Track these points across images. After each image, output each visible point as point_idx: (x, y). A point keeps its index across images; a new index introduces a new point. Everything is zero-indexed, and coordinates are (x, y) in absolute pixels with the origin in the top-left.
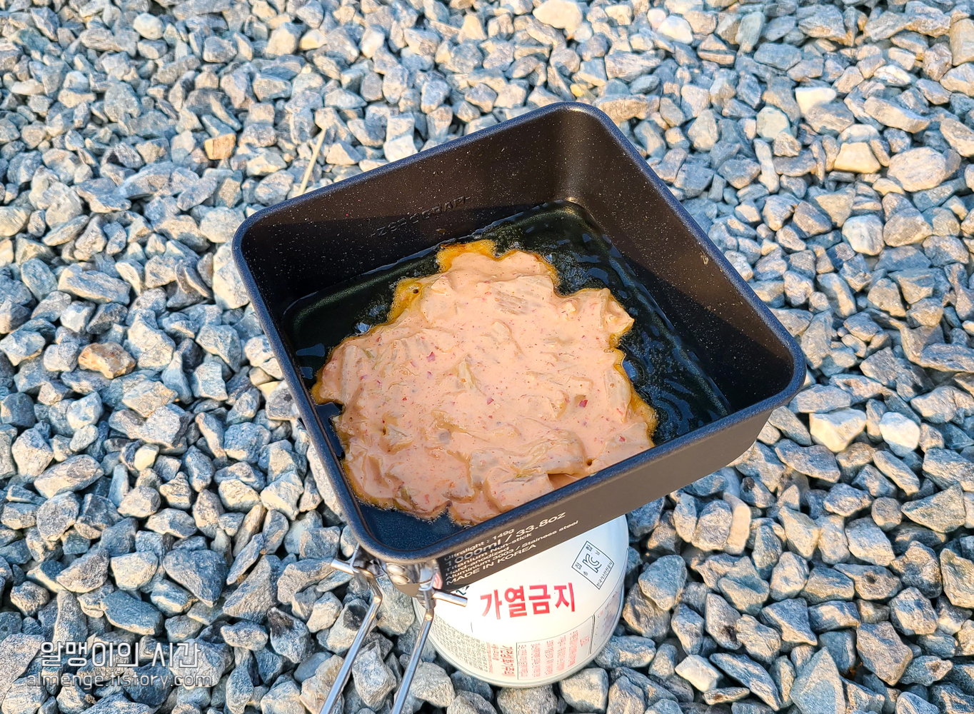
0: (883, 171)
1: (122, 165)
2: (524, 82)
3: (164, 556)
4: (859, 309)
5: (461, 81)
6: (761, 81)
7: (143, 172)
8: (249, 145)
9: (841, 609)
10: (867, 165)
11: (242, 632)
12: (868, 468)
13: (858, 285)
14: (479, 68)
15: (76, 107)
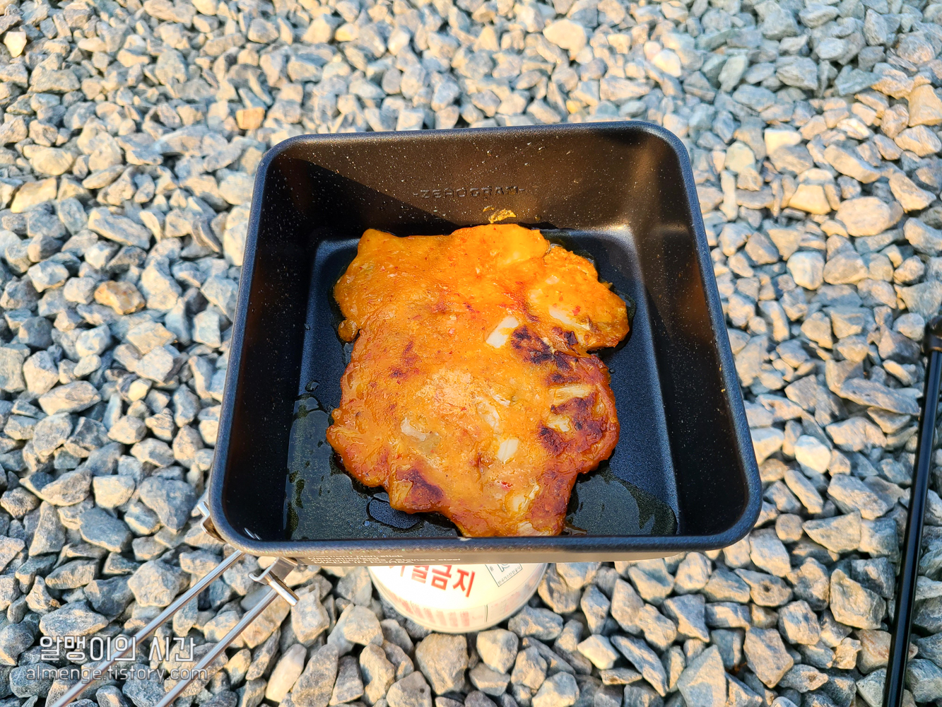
0: (832, 214)
1: (162, 124)
2: (527, 93)
3: (141, 482)
4: (792, 337)
5: (471, 86)
6: (736, 119)
7: (178, 132)
8: (276, 120)
9: (736, 612)
10: (818, 206)
11: (198, 562)
12: (779, 485)
13: (794, 315)
14: (489, 76)
15: (131, 67)
